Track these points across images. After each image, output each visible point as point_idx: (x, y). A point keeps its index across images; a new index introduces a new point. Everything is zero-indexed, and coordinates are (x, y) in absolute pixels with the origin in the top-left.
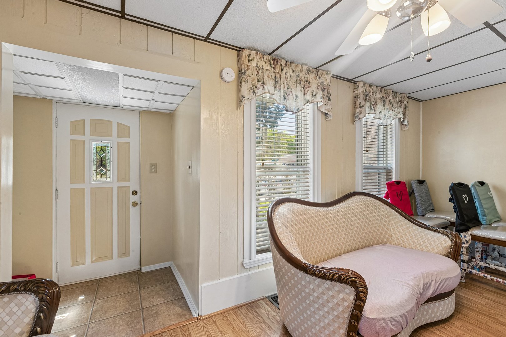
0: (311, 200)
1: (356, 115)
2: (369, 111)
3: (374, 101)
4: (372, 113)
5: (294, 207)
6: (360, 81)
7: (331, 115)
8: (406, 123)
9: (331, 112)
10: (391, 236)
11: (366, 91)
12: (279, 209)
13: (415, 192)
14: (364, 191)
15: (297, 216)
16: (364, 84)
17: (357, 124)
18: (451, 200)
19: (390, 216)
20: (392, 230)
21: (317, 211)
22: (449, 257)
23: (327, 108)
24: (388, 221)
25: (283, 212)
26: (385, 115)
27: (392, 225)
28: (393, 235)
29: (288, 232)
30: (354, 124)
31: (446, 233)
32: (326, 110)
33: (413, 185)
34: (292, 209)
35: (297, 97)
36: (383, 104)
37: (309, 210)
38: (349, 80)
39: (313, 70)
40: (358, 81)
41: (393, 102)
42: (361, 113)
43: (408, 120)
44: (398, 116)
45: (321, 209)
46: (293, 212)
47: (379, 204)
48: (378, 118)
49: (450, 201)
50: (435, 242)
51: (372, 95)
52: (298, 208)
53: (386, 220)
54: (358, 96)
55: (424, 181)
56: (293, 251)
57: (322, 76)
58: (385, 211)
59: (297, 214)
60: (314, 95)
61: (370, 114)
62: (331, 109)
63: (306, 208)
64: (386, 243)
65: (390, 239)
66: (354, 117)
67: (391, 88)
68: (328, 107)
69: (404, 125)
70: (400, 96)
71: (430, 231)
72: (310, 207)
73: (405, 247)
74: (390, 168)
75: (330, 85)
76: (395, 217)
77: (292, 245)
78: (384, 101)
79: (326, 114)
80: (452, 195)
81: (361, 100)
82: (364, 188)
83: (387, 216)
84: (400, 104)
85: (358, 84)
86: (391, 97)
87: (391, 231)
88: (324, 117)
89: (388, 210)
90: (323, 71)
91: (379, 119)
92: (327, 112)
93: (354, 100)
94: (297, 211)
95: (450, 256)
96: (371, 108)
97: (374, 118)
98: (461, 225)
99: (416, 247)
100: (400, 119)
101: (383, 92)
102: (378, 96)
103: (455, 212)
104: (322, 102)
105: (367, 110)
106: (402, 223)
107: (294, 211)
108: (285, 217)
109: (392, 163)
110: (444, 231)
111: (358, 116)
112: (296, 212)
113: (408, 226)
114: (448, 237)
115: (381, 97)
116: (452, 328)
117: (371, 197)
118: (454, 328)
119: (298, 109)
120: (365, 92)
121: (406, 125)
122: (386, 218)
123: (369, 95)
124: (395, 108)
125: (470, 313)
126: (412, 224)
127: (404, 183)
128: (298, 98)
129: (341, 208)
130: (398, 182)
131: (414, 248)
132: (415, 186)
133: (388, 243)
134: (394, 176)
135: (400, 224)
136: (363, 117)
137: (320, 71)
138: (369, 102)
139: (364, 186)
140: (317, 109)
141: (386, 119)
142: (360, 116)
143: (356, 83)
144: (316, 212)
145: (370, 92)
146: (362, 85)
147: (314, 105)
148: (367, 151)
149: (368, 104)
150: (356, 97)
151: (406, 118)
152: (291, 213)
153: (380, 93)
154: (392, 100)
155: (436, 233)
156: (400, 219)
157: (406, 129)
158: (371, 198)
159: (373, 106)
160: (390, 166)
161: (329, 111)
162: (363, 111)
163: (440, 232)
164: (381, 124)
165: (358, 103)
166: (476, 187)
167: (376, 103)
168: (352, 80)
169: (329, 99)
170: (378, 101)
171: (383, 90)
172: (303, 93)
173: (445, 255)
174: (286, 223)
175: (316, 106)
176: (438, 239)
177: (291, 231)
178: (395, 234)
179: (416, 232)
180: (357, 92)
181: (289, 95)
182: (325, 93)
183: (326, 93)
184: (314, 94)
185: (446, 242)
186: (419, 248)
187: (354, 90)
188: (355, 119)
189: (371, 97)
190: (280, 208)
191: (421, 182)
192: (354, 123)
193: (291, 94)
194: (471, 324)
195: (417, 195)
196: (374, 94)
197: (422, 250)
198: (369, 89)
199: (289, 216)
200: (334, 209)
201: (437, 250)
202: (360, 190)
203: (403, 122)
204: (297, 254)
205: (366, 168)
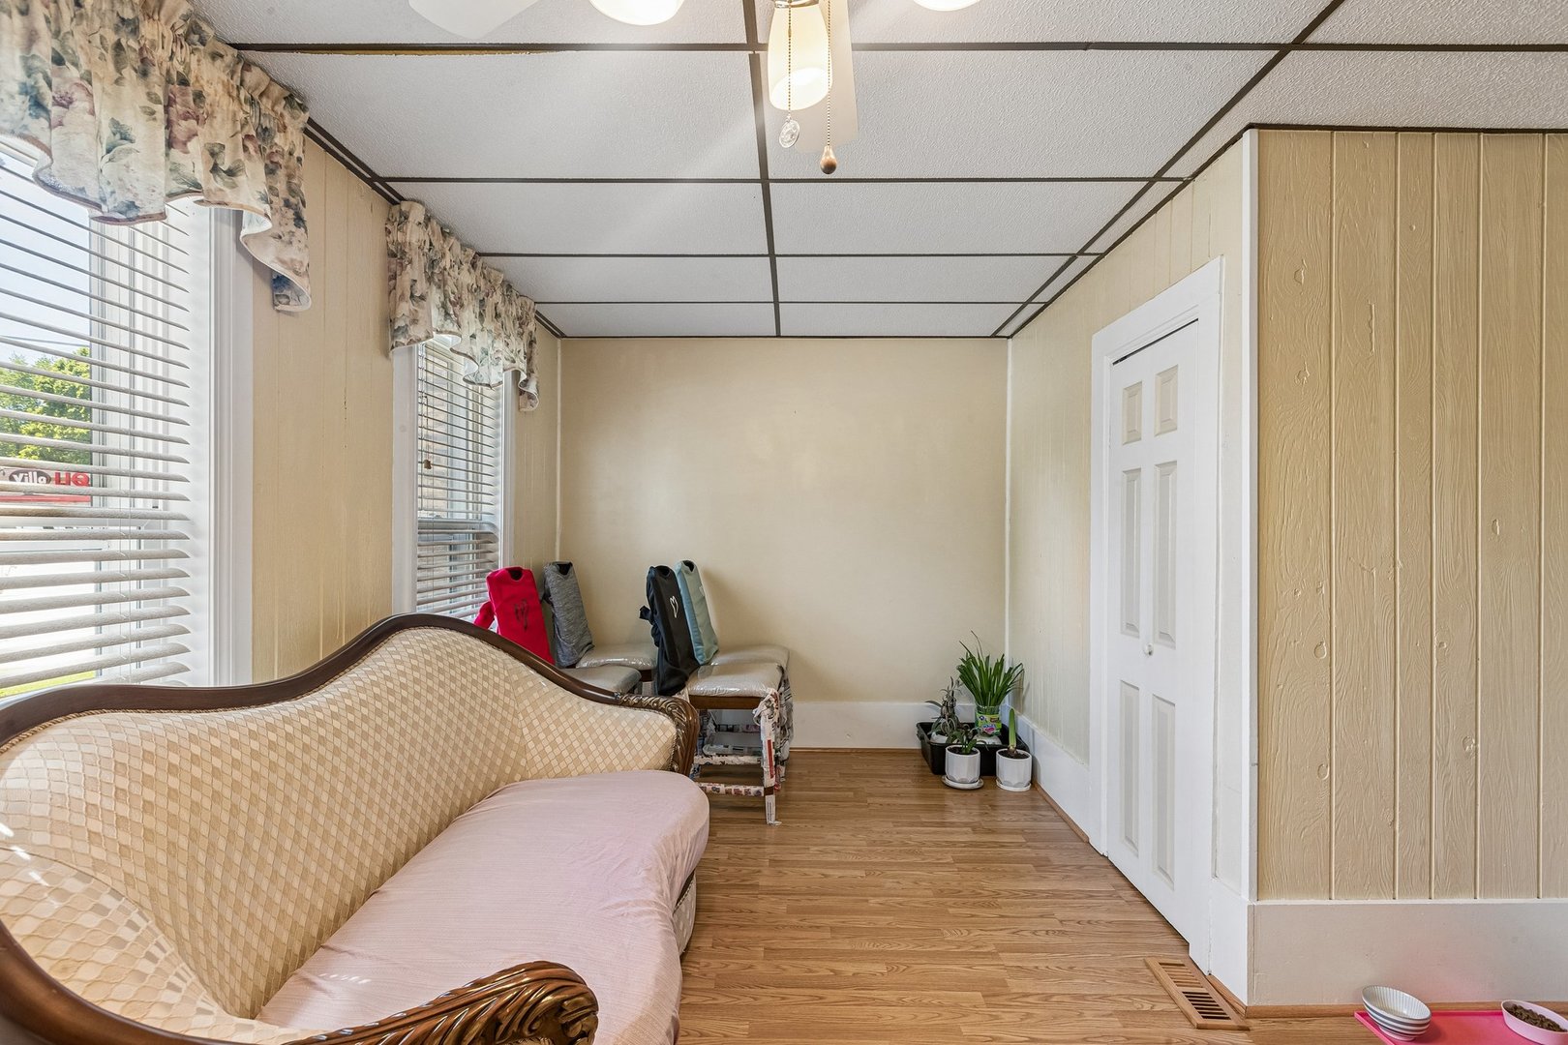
0: (202, 676)
1: (400, 323)
2: (440, 323)
3: (456, 291)
4: (450, 333)
5: (122, 737)
6: (414, 200)
7: (307, 292)
8: (532, 389)
9: (305, 281)
10: (525, 749)
11: (431, 244)
12: (8, 774)
13: (554, 598)
14: (422, 610)
15: (147, 781)
16: (428, 219)
17: (398, 357)
18: (644, 613)
19: (517, 684)
20: (526, 731)
21: (253, 727)
22: (672, 770)
23: (286, 258)
24: (512, 704)
25: (43, 784)
26: (483, 349)
27: (526, 715)
28: (531, 745)
29: (108, 901)
30: (387, 356)
31: (663, 706)
32: (283, 262)
33: (548, 579)
34: (107, 752)
35: (124, 138)
36: (477, 310)
37: (212, 732)
38: (373, 180)
39: (221, 48)
40: (405, 196)
41: (503, 315)
42: (415, 321)
43: (538, 382)
44: (516, 364)
45: (270, 714)
46: (119, 768)
47: (482, 651)
48: (465, 355)
49: (642, 617)
50: (639, 736)
51: (448, 267)
52: (144, 736)
53: (507, 700)
54: (404, 253)
55: (570, 565)
56: (168, 1006)
57: (264, 100)
58: (502, 670)
59: (149, 770)
60: (225, 168)
61: (441, 332)
62: (305, 264)
63: (194, 724)
64: (511, 780)
65: (523, 762)
66: (391, 331)
67: (499, 267)
68: (293, 253)
69: (525, 395)
70: (519, 301)
71: (623, 709)
72: (213, 714)
73: (564, 774)
74: (487, 529)
75: (299, 160)
76: (530, 684)
77: (148, 968)
78: (481, 301)
79: (279, 282)
80: (651, 603)
81: (415, 272)
82: (419, 597)
83: (508, 687)
84: (521, 327)
85: (404, 206)
86: (497, 297)
87: (522, 736)
88: (266, 291)
89: (510, 666)
90: (271, 79)
91: (471, 358)
92: (289, 274)
93: (389, 262)
94: (148, 757)
95: (676, 767)
96: (447, 314)
97: (452, 350)
98: (672, 674)
99: (594, 764)
100: (516, 374)
101: (479, 271)
102: (467, 278)
103: (657, 644)
104: (266, 215)
105: (436, 316)
106: (552, 700)
107: (123, 758)
108: (64, 816)
109: (495, 511)
110: (657, 702)
111: (404, 330)
112: (136, 763)
113: (568, 705)
114: (670, 715)
115: (475, 286)
116: (698, 963)
117: (451, 629)
118: (703, 961)
119: (132, 205)
120: (427, 246)
121: (530, 396)
122: (507, 693)
123: (442, 264)
124: (509, 337)
125: (714, 898)
126: (576, 698)
127: (529, 573)
128: (127, 145)
129: (359, 689)
130: (515, 573)
131: (589, 769)
132: (553, 579)
133: (517, 777)
134: (500, 553)
135: (548, 704)
136: (422, 335)
137: (256, 71)
138: (439, 291)
139: (419, 592)
140: (233, 246)
141: (486, 366)
142: (416, 331)
143: (394, 203)
144: (253, 735)
145: (443, 255)
146: (421, 219)
147: (219, 218)
148: (428, 465)
149: (435, 296)
150: (396, 256)
151: (533, 376)
152: (109, 777)
153: (472, 270)
154: (501, 308)
155: (638, 712)
156: (546, 690)
157: (531, 409)
158: (454, 633)
159: (451, 307)
160: (487, 520)
161: (297, 273)
162: (421, 314)
163: (648, 707)
164: (473, 379)
165: (405, 280)
166: (686, 576)
167: (459, 303)
168: (384, 180)
169: (299, 220)
170: (465, 295)
171: (479, 264)
172: (161, 135)
173: (664, 768)
174: (82, 847)
175: (228, 231)
176: (647, 726)
177: (120, 887)
178: (537, 740)
179: (592, 720)
180: (400, 237)
181: (65, 102)
182: (278, 186)
183: (281, 186)
184: (226, 163)
185: (664, 729)
186: (602, 767)
187: (389, 227)
188: (393, 337)
189: (446, 273)
190: (16, 763)
191: (564, 569)
192: (390, 354)
193: (87, 105)
194: (727, 926)
195: (559, 608)
196: (456, 266)
197: (611, 769)
198: (442, 242)
199: (95, 798)
200: (329, 702)
201: (646, 760)
202: (407, 610)
203: (525, 386)
204: (201, 1011)
205: (425, 527)
